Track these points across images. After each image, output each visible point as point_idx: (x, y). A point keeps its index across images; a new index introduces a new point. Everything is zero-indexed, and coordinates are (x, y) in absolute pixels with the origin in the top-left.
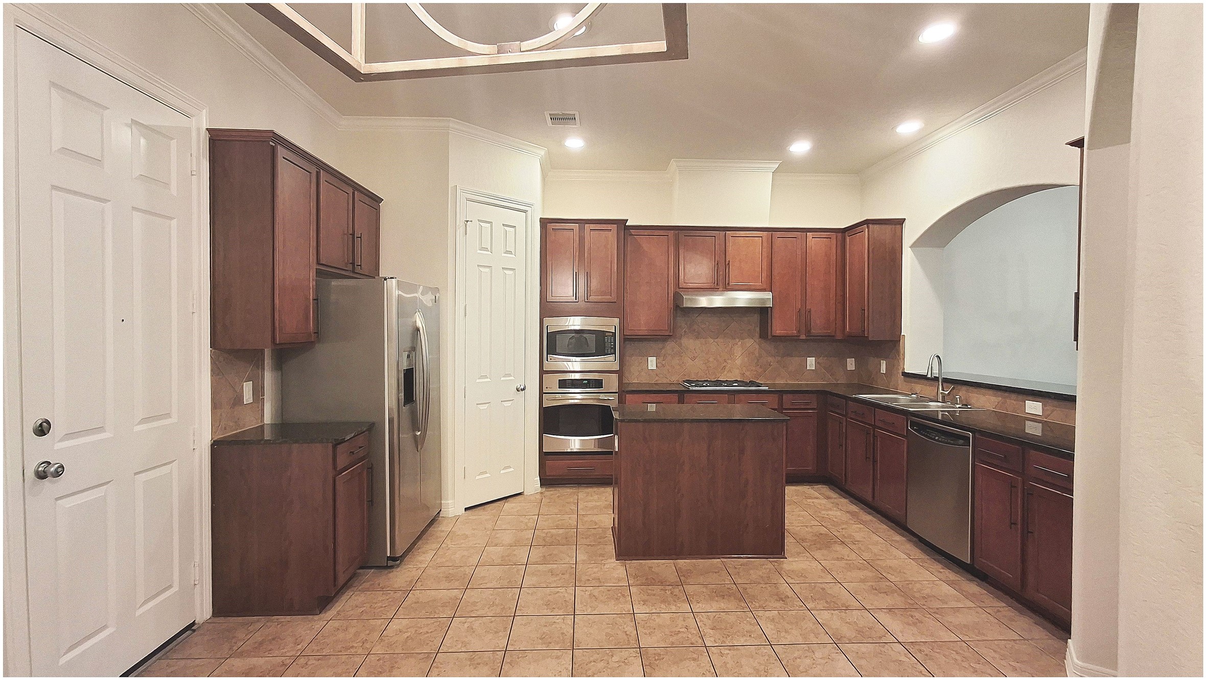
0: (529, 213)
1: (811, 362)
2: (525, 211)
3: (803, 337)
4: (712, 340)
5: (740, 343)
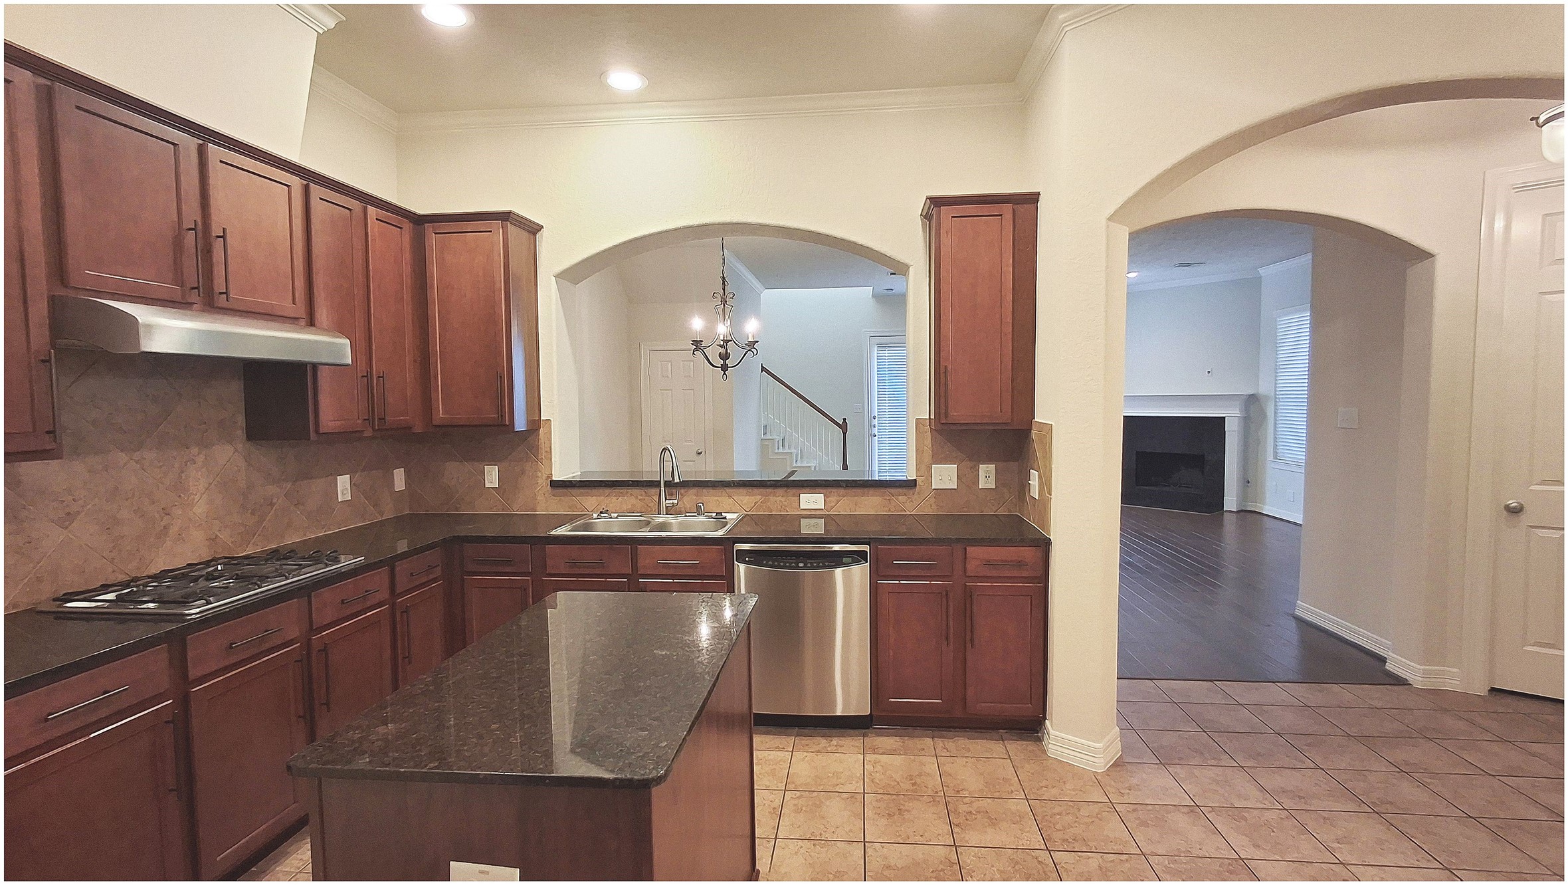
1: (344, 482)
4: (123, 457)
5: (201, 459)
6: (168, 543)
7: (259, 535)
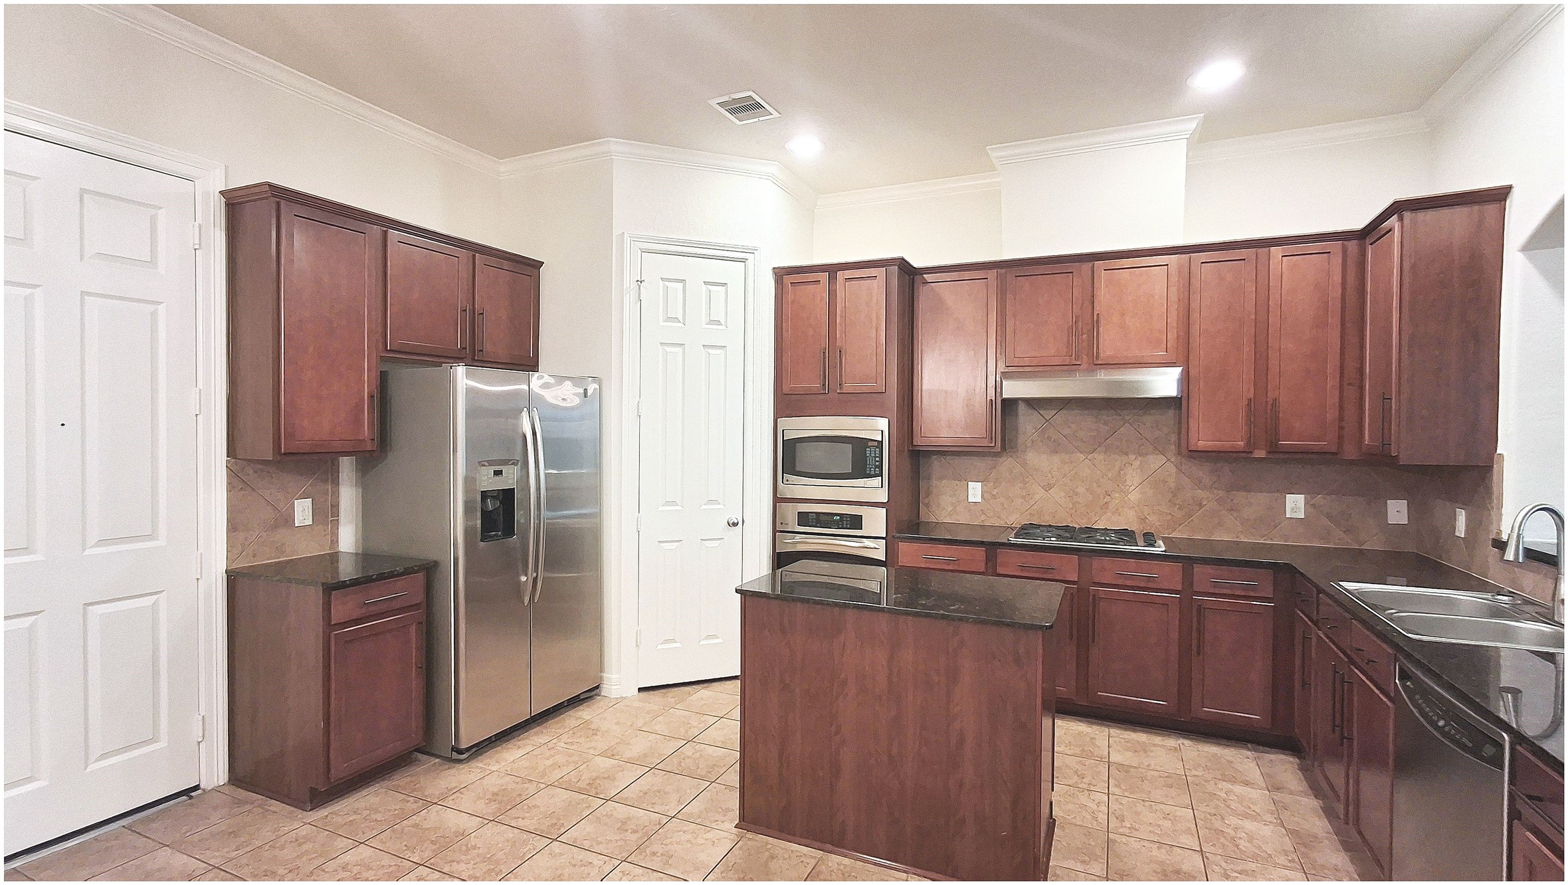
0: (750, 263)
1: (1295, 504)
2: (744, 261)
3: (1260, 454)
4: (1082, 457)
5: (1137, 463)
6: (1109, 514)
7: (1186, 526)
